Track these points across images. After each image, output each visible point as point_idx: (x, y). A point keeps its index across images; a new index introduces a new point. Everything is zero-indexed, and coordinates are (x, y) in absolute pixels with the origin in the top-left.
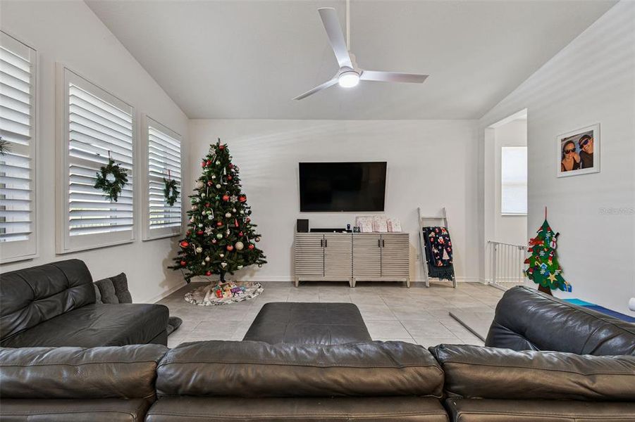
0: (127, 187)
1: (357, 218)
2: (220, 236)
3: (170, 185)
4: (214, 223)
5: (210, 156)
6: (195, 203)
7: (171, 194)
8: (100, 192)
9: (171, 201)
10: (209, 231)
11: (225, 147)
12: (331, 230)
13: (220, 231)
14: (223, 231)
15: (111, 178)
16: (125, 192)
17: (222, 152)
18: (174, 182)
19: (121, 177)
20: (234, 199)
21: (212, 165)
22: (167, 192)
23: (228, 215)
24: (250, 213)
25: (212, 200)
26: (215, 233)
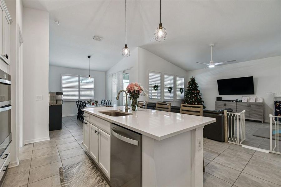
0: (173, 91)
1: (242, 97)
2: (191, 101)
3: (181, 89)
4: (190, 98)
5: (190, 81)
6: (186, 93)
7: (181, 91)
8: (168, 92)
9: (181, 93)
10: (189, 100)
11: (194, 78)
12: (230, 101)
13: (191, 100)
14: (192, 100)
15: (170, 89)
16: (172, 91)
17: (193, 80)
18: (182, 88)
19: (171, 89)
20: (196, 92)
21: (190, 84)
22: (180, 91)
23: (193, 96)
24: (201, 95)
25: (190, 92)
26: (190, 100)
